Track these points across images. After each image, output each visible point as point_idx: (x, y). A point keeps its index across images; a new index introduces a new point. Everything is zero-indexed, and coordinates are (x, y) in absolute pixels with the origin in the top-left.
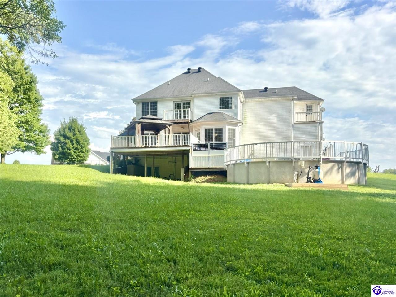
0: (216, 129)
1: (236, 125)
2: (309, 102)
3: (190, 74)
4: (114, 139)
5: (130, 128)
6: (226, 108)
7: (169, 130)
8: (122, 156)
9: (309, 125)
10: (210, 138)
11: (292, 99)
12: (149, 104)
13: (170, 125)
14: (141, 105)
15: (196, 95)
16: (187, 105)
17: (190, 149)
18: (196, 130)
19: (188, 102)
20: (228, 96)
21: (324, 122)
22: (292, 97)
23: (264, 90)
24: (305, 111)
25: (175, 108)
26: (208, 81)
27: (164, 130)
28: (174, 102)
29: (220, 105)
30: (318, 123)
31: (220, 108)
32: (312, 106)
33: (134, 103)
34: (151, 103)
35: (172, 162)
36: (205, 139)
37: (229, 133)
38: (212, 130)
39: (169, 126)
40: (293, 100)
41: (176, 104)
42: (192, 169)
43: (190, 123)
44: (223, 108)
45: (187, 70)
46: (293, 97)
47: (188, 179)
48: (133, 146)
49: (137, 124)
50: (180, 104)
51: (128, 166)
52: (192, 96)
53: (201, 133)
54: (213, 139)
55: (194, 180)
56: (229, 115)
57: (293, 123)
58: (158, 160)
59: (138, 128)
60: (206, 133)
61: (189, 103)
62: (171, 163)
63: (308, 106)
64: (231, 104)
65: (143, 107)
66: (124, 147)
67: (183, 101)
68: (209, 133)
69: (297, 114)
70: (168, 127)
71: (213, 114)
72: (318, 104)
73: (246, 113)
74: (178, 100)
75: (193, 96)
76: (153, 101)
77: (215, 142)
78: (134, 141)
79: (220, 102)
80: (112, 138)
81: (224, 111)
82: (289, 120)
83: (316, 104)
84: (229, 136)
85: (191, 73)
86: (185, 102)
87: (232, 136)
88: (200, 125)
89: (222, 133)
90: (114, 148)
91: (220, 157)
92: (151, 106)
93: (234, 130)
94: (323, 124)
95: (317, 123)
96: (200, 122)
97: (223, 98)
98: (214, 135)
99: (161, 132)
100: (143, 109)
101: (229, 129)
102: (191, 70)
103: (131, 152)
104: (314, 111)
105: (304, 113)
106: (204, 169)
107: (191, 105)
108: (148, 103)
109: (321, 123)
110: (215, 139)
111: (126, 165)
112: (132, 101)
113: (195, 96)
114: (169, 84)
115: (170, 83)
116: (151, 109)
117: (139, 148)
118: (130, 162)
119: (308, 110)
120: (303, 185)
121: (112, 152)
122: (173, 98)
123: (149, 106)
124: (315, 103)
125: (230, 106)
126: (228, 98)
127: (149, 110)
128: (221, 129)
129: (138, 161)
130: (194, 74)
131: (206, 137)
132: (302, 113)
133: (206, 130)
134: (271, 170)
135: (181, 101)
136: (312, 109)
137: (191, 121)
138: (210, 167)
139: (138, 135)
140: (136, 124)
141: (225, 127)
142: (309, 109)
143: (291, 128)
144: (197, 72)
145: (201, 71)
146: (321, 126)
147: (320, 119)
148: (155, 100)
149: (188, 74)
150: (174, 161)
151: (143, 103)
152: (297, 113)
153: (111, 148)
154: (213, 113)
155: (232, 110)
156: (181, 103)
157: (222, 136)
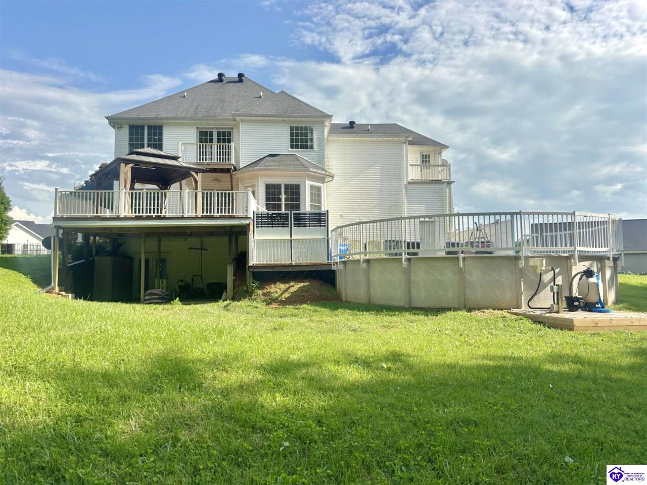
0: (286, 186)
1: (322, 180)
2: (426, 149)
3: (223, 84)
4: (63, 198)
5: (103, 175)
6: (302, 148)
7: (196, 182)
8: (80, 236)
9: (432, 186)
10: (276, 203)
11: (404, 141)
12: (144, 130)
13: (197, 171)
14: (126, 131)
15: (245, 118)
16: (225, 137)
17: (249, 225)
18: (246, 185)
19: (227, 130)
20: (306, 125)
21: (454, 182)
22: (404, 137)
23: (349, 125)
24: (419, 163)
25: (201, 141)
26: (261, 96)
27: (178, 184)
28: (197, 128)
29: (292, 140)
30: (446, 184)
31: (292, 147)
32: (429, 156)
33: (110, 127)
34: (150, 127)
35: (197, 249)
36: (266, 204)
37: (311, 194)
38: (279, 186)
39: (197, 173)
40: (405, 143)
41: (201, 133)
42: (254, 267)
43: (233, 171)
44: (297, 148)
45: (217, 77)
46: (407, 137)
47: (245, 288)
48: (108, 214)
49: (122, 165)
50: (211, 134)
51: (96, 258)
52: (235, 120)
53: (258, 193)
54: (281, 204)
55: (260, 292)
56: (309, 161)
57: (405, 182)
58: (168, 245)
59: (126, 174)
60: (267, 193)
61: (229, 134)
62: (195, 250)
63: (423, 155)
64: (312, 140)
65: (131, 134)
66: (89, 215)
67: (216, 128)
68: (273, 194)
69: (411, 167)
70: (193, 175)
71: (278, 157)
72: (439, 152)
73: (328, 162)
74: (207, 126)
75: (238, 118)
76: (152, 123)
77: (285, 210)
78: (110, 205)
79: (292, 135)
80: (58, 195)
81: (299, 153)
82: (399, 177)
83: (436, 152)
84: (312, 201)
85: (224, 82)
86: (222, 130)
87: (315, 200)
88: (256, 177)
89: (298, 193)
90: (62, 219)
91: (313, 241)
92: (149, 134)
93: (319, 189)
94: (453, 185)
95: (444, 183)
96: (256, 171)
97: (297, 128)
98: (283, 197)
99: (172, 186)
100: (131, 140)
101: (311, 187)
102: (225, 77)
103: (105, 228)
104: (432, 163)
105: (418, 165)
106: (282, 268)
107: (234, 136)
108: (142, 127)
109: (449, 183)
110: (285, 204)
111: (91, 256)
112: (107, 121)
113: (242, 120)
114: (185, 97)
115: (186, 94)
116: (148, 141)
117: (126, 219)
118: (100, 250)
119: (423, 161)
120: (597, 324)
121: (58, 228)
122: (196, 121)
123: (144, 133)
124: (434, 151)
125: (309, 144)
126: (306, 129)
127: (143, 141)
128: (297, 187)
129: (121, 245)
130: (230, 84)
131: (268, 199)
132: (416, 165)
133: (268, 187)
134: (468, 277)
135: (213, 128)
136: (429, 161)
137: (235, 169)
138: (294, 263)
139: (124, 190)
140: (119, 165)
141: (305, 184)
142: (425, 159)
143: (404, 191)
144: (235, 82)
145: (244, 80)
146: (450, 189)
147: (448, 178)
148: (160, 121)
149: (220, 84)
150: (199, 247)
151: (132, 127)
152: (412, 165)
153: (55, 219)
154: (279, 155)
155: (314, 151)
156: (213, 132)
157: (298, 199)
